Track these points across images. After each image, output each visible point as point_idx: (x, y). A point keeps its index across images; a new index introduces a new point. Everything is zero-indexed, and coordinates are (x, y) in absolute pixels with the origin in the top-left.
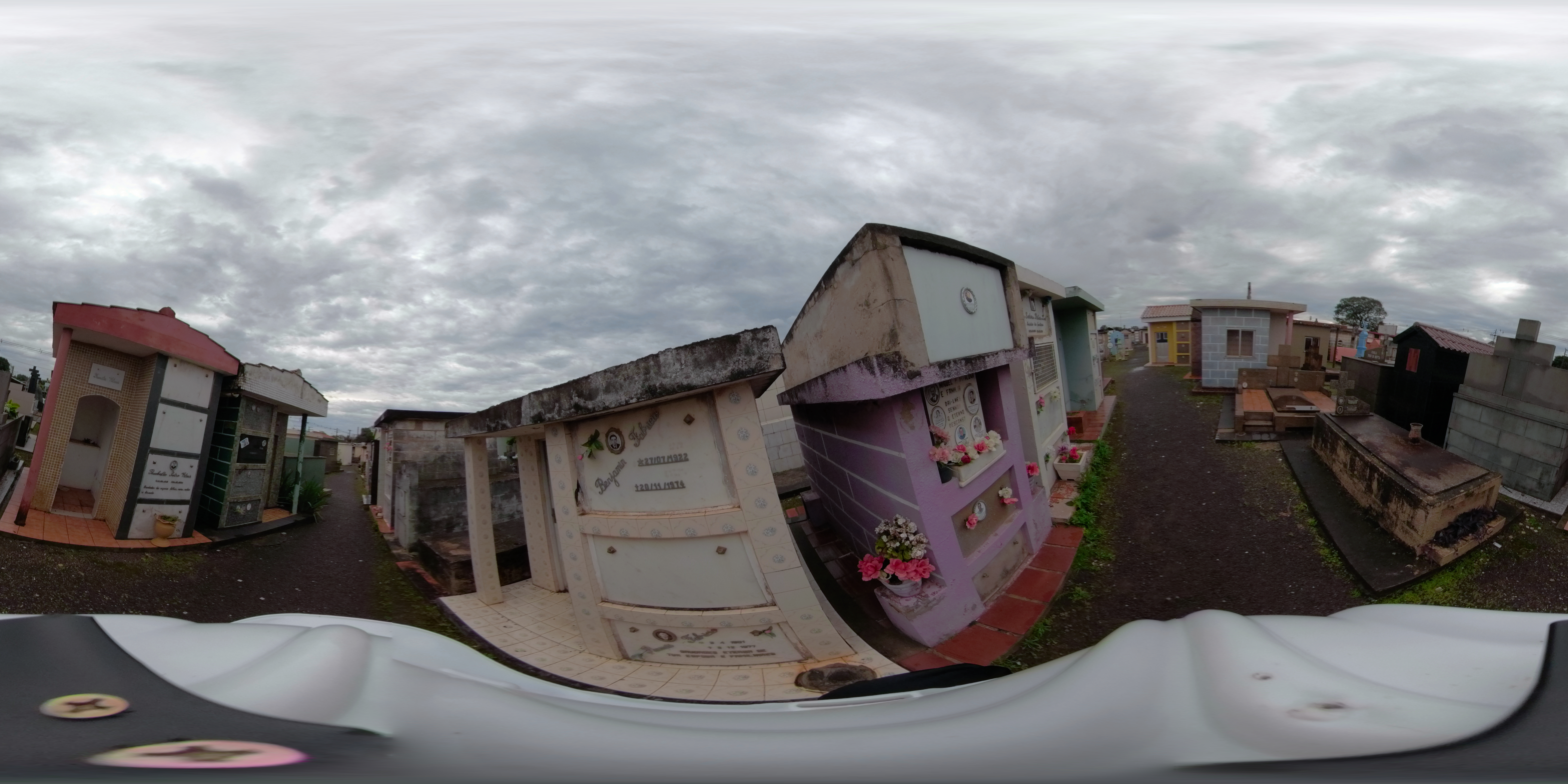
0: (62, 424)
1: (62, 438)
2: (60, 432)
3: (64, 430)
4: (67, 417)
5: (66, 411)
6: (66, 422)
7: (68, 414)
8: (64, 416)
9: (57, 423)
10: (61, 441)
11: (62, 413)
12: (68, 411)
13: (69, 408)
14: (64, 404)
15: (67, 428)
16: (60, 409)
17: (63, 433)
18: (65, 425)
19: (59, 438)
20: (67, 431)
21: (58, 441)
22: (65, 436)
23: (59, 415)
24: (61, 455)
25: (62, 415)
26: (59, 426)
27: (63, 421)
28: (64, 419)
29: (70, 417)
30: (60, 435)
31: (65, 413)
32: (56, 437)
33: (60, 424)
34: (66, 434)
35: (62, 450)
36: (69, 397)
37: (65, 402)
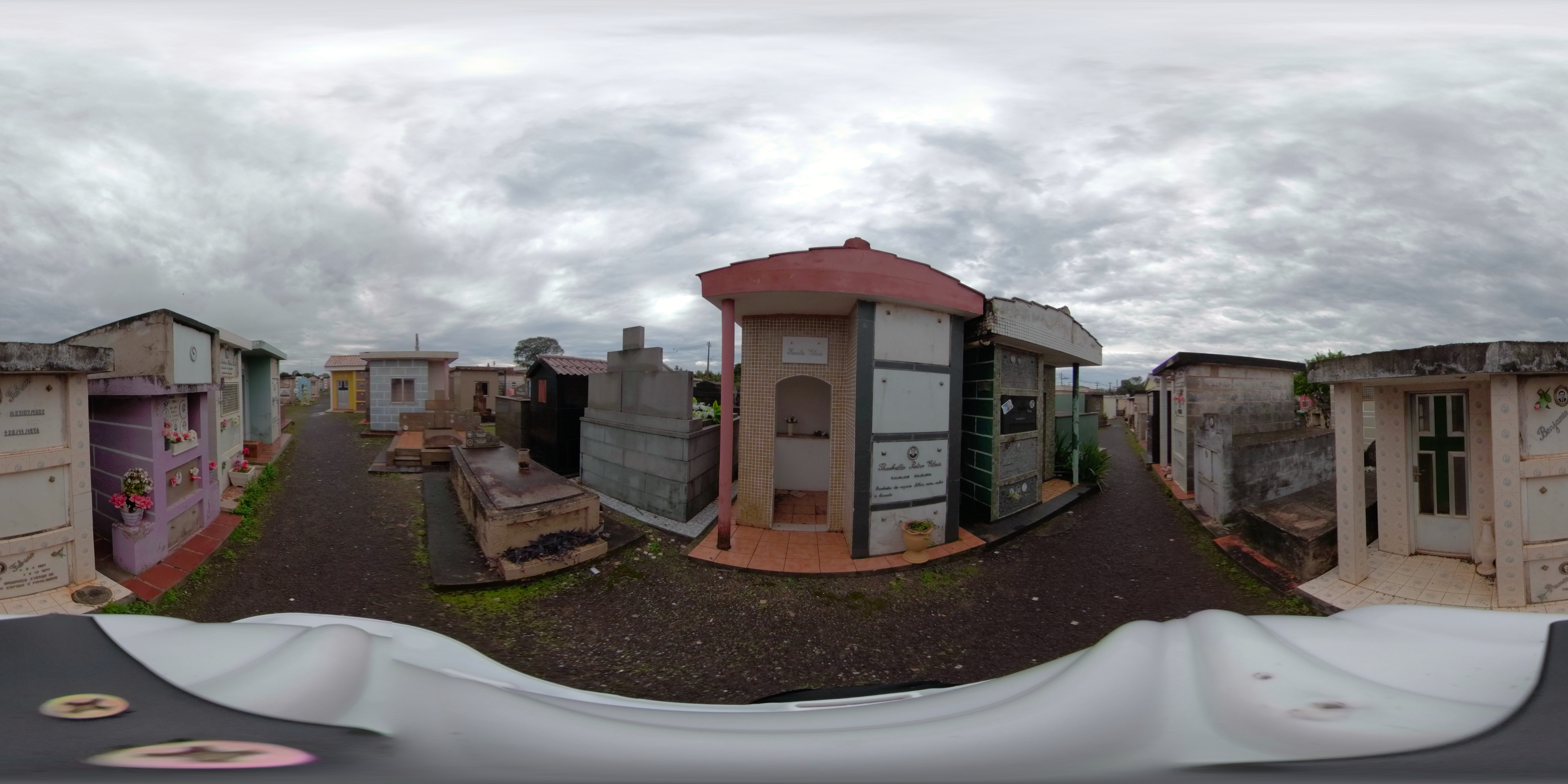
0: (762, 420)
1: (765, 438)
2: (761, 431)
3: (765, 427)
4: (766, 410)
5: (762, 403)
6: (765, 417)
7: (766, 406)
8: (762, 410)
9: (755, 420)
10: (765, 441)
11: (759, 406)
12: (766, 403)
13: (766, 399)
14: (759, 395)
15: (769, 424)
16: (755, 402)
17: (765, 431)
18: (765, 420)
19: (761, 438)
20: (769, 428)
21: (761, 441)
22: (768, 435)
23: (755, 409)
24: (768, 458)
25: (759, 409)
26: (758, 423)
27: (762, 417)
28: (762, 413)
29: (769, 410)
30: (761, 434)
31: (762, 406)
32: (758, 437)
33: (758, 420)
34: (768, 431)
35: (768, 452)
36: (763, 385)
37: (759, 392)
